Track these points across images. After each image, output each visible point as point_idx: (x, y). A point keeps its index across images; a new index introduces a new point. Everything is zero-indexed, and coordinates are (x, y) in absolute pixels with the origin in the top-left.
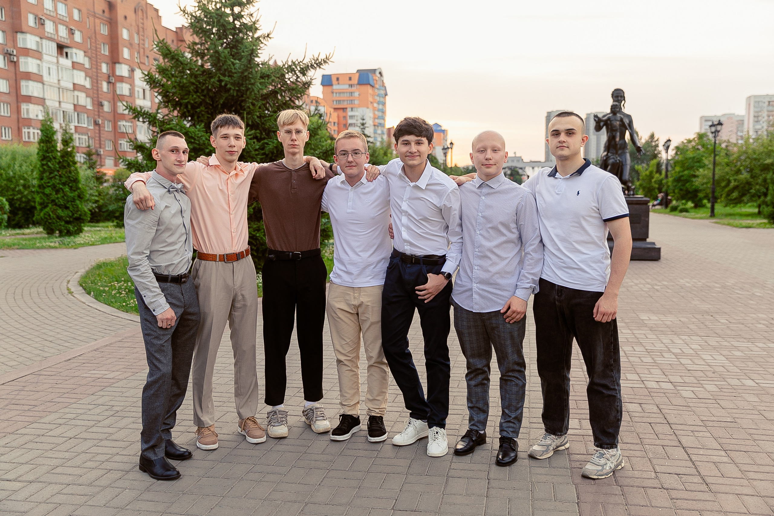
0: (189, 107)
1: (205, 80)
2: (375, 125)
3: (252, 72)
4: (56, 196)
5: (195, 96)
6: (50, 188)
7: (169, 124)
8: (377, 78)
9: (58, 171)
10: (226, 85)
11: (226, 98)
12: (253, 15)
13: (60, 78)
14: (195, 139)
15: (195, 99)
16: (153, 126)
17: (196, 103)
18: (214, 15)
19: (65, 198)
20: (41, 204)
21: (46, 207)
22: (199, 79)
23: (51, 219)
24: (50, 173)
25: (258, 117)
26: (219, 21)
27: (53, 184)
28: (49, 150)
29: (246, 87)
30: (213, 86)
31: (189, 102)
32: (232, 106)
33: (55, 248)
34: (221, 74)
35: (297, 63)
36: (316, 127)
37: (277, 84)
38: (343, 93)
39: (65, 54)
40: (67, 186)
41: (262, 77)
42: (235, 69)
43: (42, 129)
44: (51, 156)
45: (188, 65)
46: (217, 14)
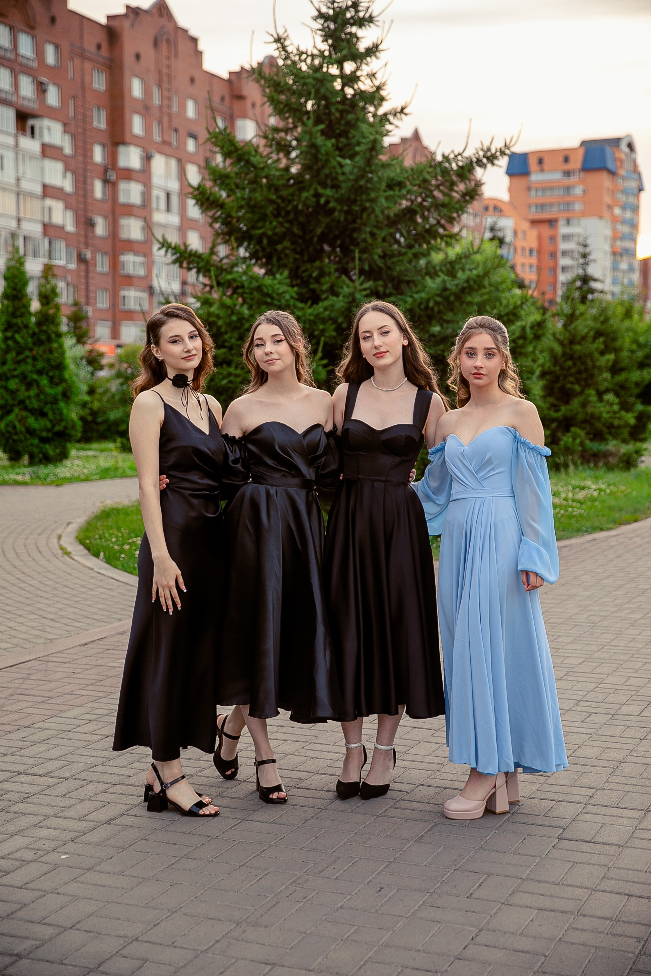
0: (265, 241)
1: (293, 195)
2: (614, 253)
3: (372, 179)
4: (27, 394)
5: (274, 223)
6: (17, 380)
7: (230, 273)
8: (623, 156)
9: (31, 350)
10: (327, 202)
11: (327, 226)
12: (377, 75)
13: (20, 174)
14: (272, 298)
15: (275, 228)
16: (204, 276)
17: (275, 234)
18: (310, 80)
19: (42, 397)
21: (9, 412)
22: (281, 193)
24: (19, 353)
25: (380, 257)
26: (317, 91)
27: (23, 373)
28: (18, 313)
29: (361, 205)
30: (305, 204)
31: (264, 234)
32: (336, 238)
33: (24, 484)
34: (320, 183)
35: (452, 156)
36: (481, 274)
37: (416, 197)
38: (551, 188)
39: (29, 130)
40: (45, 377)
41: (390, 187)
42: (343, 174)
43: (8, 275)
44: (20, 324)
45: (266, 170)
46: (315, 79)
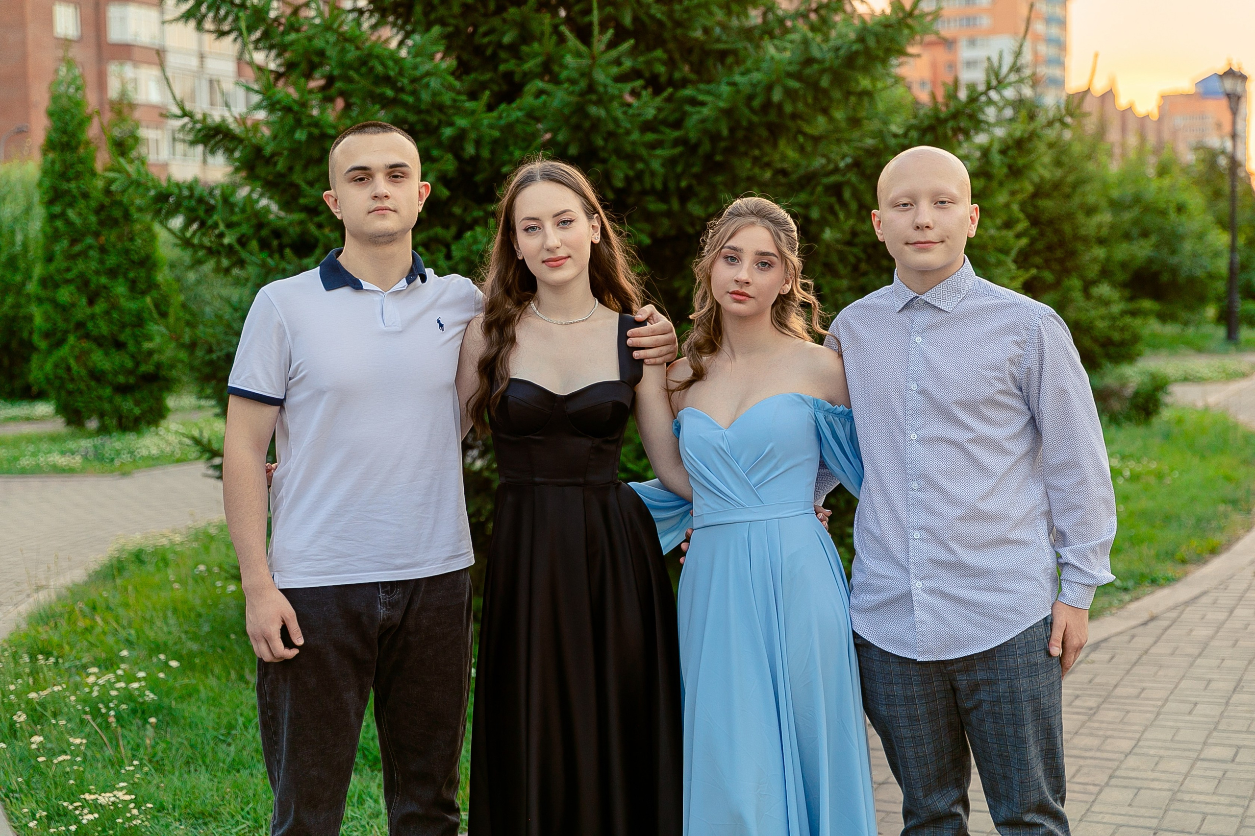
4: (89, 311)
6: (72, 288)
9: (97, 235)
19: (115, 315)
20: (47, 335)
21: (60, 343)
23: (72, 380)
24: (74, 242)
27: (81, 275)
28: (71, 173)
33: (69, 472)
40: (121, 280)
43: (54, 109)
44: (75, 192)
